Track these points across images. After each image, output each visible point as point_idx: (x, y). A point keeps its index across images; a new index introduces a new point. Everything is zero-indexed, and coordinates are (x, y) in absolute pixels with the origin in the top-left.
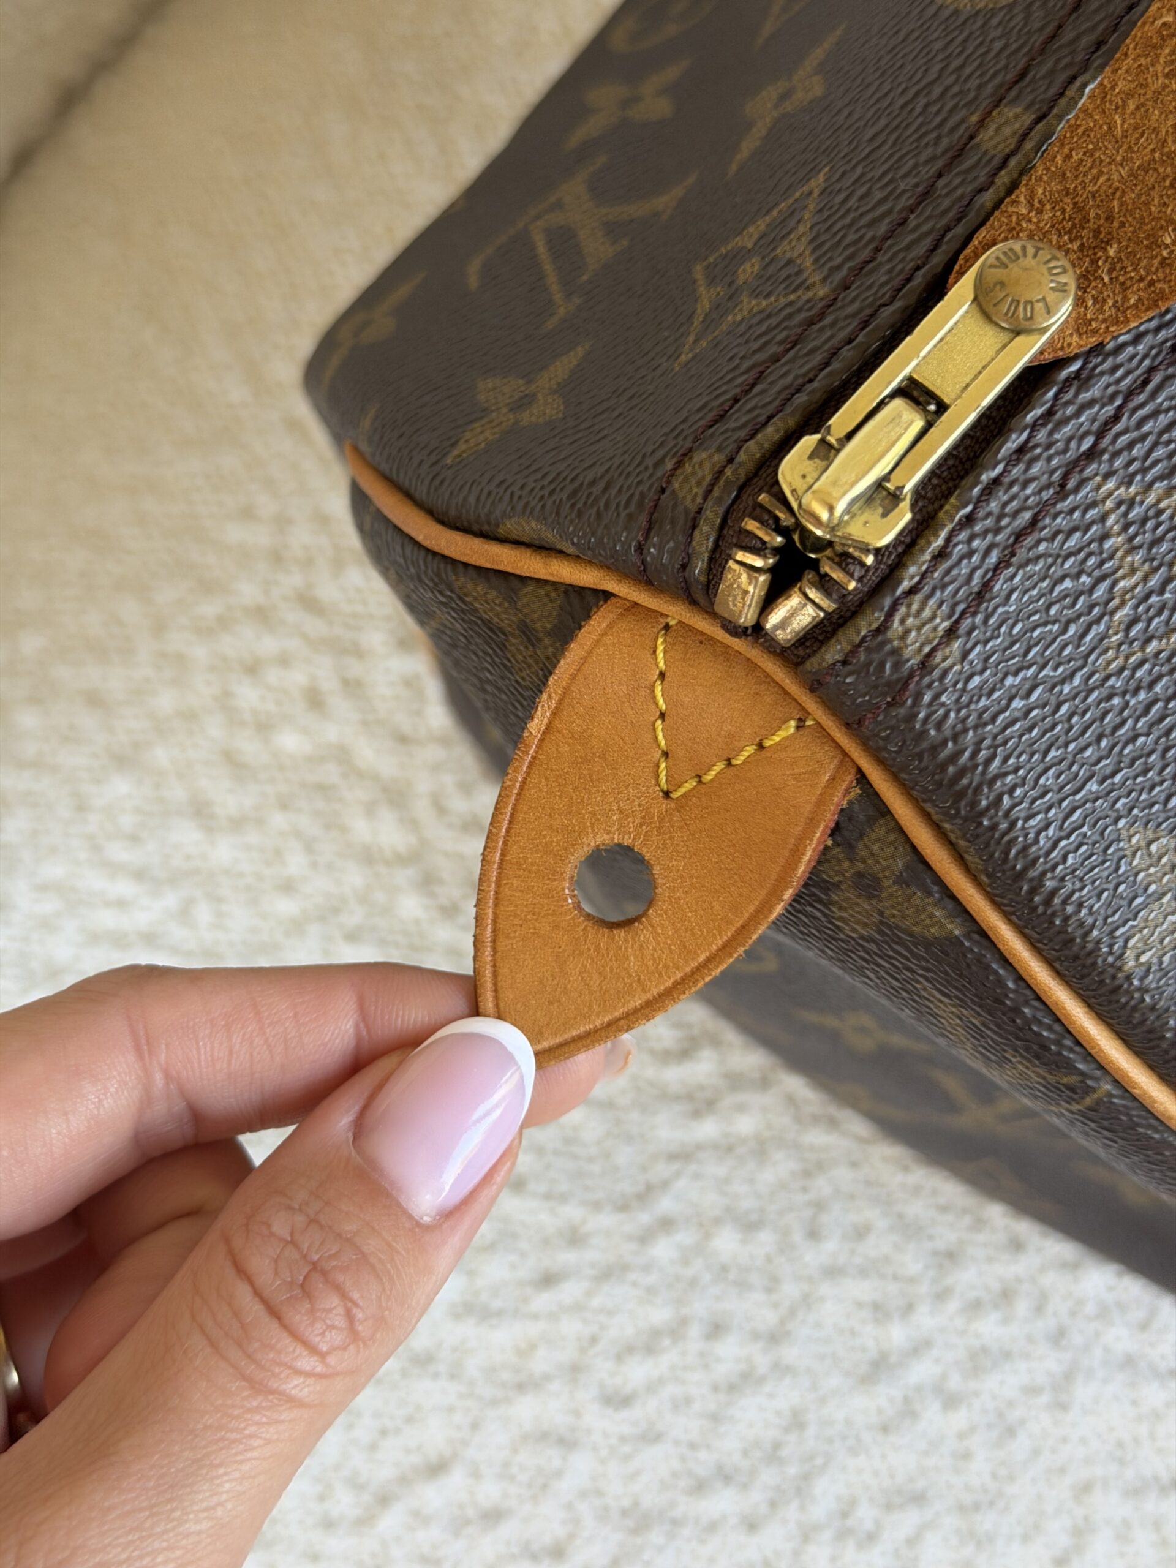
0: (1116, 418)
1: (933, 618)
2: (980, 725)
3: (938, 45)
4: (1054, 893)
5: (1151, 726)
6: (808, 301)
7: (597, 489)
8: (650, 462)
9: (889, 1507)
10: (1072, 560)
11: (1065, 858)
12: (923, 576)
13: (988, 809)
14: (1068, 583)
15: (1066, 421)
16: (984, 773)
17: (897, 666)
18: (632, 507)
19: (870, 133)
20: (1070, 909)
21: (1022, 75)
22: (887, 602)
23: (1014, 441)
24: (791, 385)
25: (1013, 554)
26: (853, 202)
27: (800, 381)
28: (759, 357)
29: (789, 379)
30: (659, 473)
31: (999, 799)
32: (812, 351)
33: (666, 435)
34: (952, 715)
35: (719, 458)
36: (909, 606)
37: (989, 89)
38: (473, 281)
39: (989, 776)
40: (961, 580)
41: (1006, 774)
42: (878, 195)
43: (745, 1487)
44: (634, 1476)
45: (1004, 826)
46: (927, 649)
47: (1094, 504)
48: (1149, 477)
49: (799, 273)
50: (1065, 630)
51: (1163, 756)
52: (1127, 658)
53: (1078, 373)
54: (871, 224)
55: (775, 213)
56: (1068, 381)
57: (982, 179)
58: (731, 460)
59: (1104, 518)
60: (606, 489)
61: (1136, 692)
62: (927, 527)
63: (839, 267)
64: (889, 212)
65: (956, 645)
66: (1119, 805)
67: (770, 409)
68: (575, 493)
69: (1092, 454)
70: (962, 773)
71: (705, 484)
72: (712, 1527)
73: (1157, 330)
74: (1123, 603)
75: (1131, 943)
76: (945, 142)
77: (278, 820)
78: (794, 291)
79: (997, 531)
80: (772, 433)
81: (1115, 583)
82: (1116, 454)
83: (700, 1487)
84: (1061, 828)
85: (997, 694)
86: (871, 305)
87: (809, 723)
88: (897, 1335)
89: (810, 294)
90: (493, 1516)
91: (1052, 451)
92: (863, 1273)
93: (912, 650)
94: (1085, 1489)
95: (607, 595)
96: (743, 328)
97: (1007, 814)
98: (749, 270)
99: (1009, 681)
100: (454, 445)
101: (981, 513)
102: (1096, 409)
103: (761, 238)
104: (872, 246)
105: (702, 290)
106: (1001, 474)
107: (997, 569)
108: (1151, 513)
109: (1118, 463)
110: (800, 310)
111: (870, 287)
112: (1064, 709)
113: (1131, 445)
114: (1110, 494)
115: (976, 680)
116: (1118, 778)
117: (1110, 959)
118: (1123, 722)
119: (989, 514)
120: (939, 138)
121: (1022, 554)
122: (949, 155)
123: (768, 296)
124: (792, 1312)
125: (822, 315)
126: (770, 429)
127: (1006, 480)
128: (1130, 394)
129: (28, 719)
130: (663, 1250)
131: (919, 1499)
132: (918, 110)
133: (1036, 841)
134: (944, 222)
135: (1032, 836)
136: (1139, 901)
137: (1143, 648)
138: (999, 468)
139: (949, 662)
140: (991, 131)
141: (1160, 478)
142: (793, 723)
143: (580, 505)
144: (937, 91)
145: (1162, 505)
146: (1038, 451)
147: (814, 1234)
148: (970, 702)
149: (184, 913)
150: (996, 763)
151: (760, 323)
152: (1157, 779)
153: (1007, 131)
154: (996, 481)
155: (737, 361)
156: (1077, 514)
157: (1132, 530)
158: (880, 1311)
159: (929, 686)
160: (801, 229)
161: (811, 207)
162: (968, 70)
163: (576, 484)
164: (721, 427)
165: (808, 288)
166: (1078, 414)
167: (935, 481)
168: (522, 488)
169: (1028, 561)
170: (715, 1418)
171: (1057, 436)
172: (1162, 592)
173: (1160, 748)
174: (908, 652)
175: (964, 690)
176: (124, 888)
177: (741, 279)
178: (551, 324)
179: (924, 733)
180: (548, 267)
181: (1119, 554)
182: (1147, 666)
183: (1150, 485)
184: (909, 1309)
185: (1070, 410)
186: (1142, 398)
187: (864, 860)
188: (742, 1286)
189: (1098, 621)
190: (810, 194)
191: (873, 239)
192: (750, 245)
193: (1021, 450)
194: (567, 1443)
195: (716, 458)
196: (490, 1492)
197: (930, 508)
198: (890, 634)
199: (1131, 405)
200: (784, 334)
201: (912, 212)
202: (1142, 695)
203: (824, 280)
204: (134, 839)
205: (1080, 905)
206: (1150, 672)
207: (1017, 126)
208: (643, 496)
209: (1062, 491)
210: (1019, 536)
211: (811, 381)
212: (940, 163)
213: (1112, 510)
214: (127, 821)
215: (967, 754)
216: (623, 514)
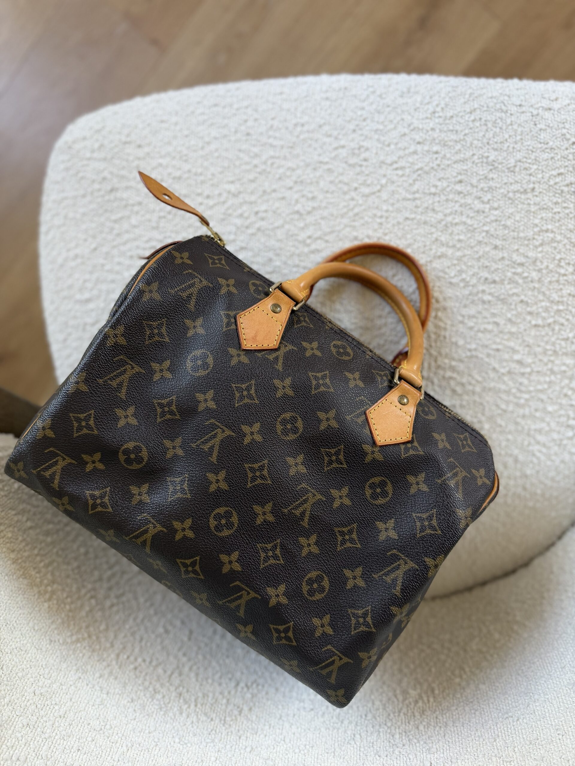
43: (481, 298)
44: (501, 309)
72: (490, 294)
77: (503, 452)
83: (489, 302)
90: (530, 313)
129: (539, 491)
130: (473, 346)
149: (529, 444)
170: (480, 313)
176: (538, 454)
188: (462, 333)
194: (510, 320)
196: (529, 318)
204: (532, 462)
214: (531, 465)
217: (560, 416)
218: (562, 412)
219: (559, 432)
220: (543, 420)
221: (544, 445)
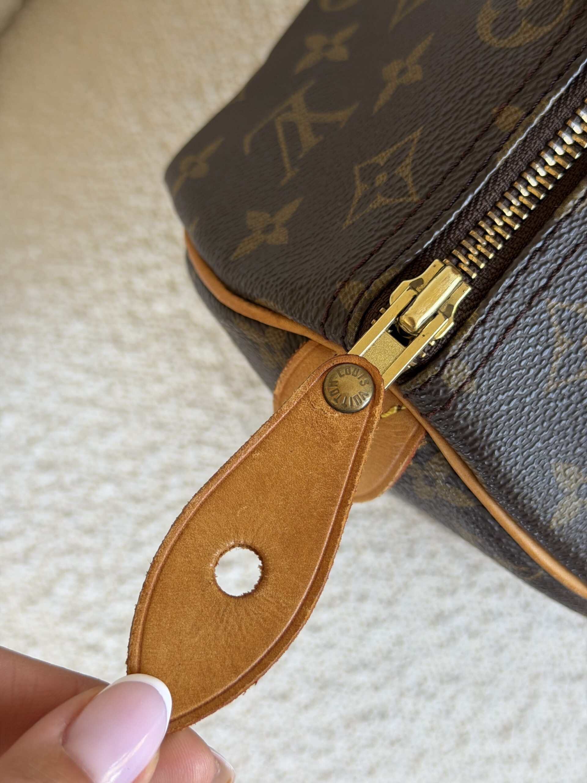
0: (558, 269)
1: (464, 369)
2: (485, 418)
3: (481, 65)
4: (518, 494)
5: (568, 416)
6: (409, 203)
7: (303, 292)
8: (329, 282)
9: (442, 682)
10: (533, 339)
11: (524, 479)
12: (460, 350)
13: (487, 457)
14: (531, 350)
15: (533, 272)
16: (486, 440)
17: (445, 392)
18: (320, 305)
19: (444, 110)
20: (525, 501)
21: (520, 89)
22: (441, 363)
23: (507, 282)
24: (398, 250)
25: (504, 338)
26: (433, 150)
27: (402, 249)
28: (385, 231)
29: (397, 246)
30: (333, 289)
31: (493, 452)
32: (409, 232)
33: (337, 268)
34: (472, 414)
35: (362, 286)
36: (452, 364)
37: (503, 95)
38: (247, 149)
39: (489, 442)
40: (478, 351)
41: (497, 441)
42: (446, 148)
43: (374, 670)
44: (322, 663)
45: (495, 464)
46: (460, 384)
47: (545, 312)
48: (573, 297)
49: (405, 186)
50: (528, 372)
51: (574, 429)
52: (558, 384)
53: (540, 248)
54: (442, 164)
55: (395, 148)
56: (536, 251)
57: (497, 145)
58: (368, 288)
59: (550, 318)
60: (308, 291)
61: (562, 400)
62: (462, 325)
63: (425, 186)
64: (451, 157)
65: (475, 382)
66: (551, 453)
67: (388, 262)
68: (292, 291)
69: (545, 287)
70: (475, 440)
71: (355, 299)
72: (358, 688)
73: (580, 226)
74: (557, 358)
75: (555, 515)
76: (480, 122)
78: (403, 196)
79: (497, 327)
80: (388, 276)
81: (554, 349)
82: (557, 287)
83: (353, 670)
84: (523, 465)
85: (494, 404)
86: (440, 209)
87: (403, 408)
88: (448, 604)
89: (410, 199)
91: (525, 287)
92: (433, 574)
93: (453, 384)
94: (535, 677)
95: (307, 339)
96: (376, 214)
97: (497, 459)
98: (381, 179)
99: (500, 397)
100: (234, 250)
101: (489, 319)
102: (549, 264)
103: (389, 160)
104: (441, 176)
105: (358, 182)
106: (500, 299)
107: (496, 345)
108: (573, 315)
109: (558, 291)
110: (405, 208)
111: (439, 199)
112: (526, 409)
113: (564, 283)
114: (553, 307)
115: (484, 398)
116: (551, 441)
117: (544, 523)
118: (555, 414)
119: (493, 319)
120: (477, 119)
121: (508, 337)
122: (481, 129)
123: (390, 197)
124: (399, 590)
125: (415, 212)
126: (386, 274)
127: (502, 302)
128: (566, 258)
129: (33, 291)
131: (456, 679)
132: (468, 102)
133: (511, 471)
134: (477, 167)
135: (508, 468)
136: (559, 496)
137: (566, 380)
138: (499, 296)
139: (471, 390)
140: (503, 118)
141: (579, 298)
142: (396, 408)
143: (294, 298)
144: (478, 91)
145: (579, 311)
146: (519, 287)
147: (411, 555)
148: (481, 408)
149: (109, 391)
150: (492, 436)
151: (385, 212)
152: (570, 440)
153: (511, 119)
154: (497, 303)
155: (373, 233)
156: (536, 317)
157: (563, 323)
158: (441, 592)
159: (461, 401)
160: (408, 161)
161: (413, 149)
162: (494, 82)
163: (293, 287)
164: (364, 269)
165: (409, 196)
166: (539, 268)
167: (467, 301)
168: (267, 283)
169: (511, 341)
170: (361, 638)
171: (528, 279)
172: (577, 352)
173: (572, 427)
174: (450, 386)
175: (478, 403)
176: (80, 377)
177: (377, 184)
178: (284, 182)
179: (457, 422)
180: (283, 147)
181: (557, 335)
182: (568, 388)
183: (573, 302)
184: (454, 592)
185: (535, 266)
186: (571, 259)
187: (428, 471)
188: (374, 577)
189: (545, 367)
190: (413, 140)
191: (442, 172)
192: (382, 164)
193: (510, 287)
195: (360, 286)
197: (464, 315)
198: (442, 377)
199: (566, 263)
200: (397, 220)
201: (462, 159)
202: (565, 401)
203: (417, 192)
204: (85, 353)
205: (531, 499)
206: (569, 391)
207: (515, 117)
208: (325, 300)
209: (530, 306)
210: (508, 329)
211: (408, 248)
212: (477, 133)
213: (554, 315)
214: (81, 344)
215: (478, 432)
216: (315, 307)
217: (80, 481)
218: (80, 492)
219: (64, 444)
220: (110, 457)
221: (79, 402)
